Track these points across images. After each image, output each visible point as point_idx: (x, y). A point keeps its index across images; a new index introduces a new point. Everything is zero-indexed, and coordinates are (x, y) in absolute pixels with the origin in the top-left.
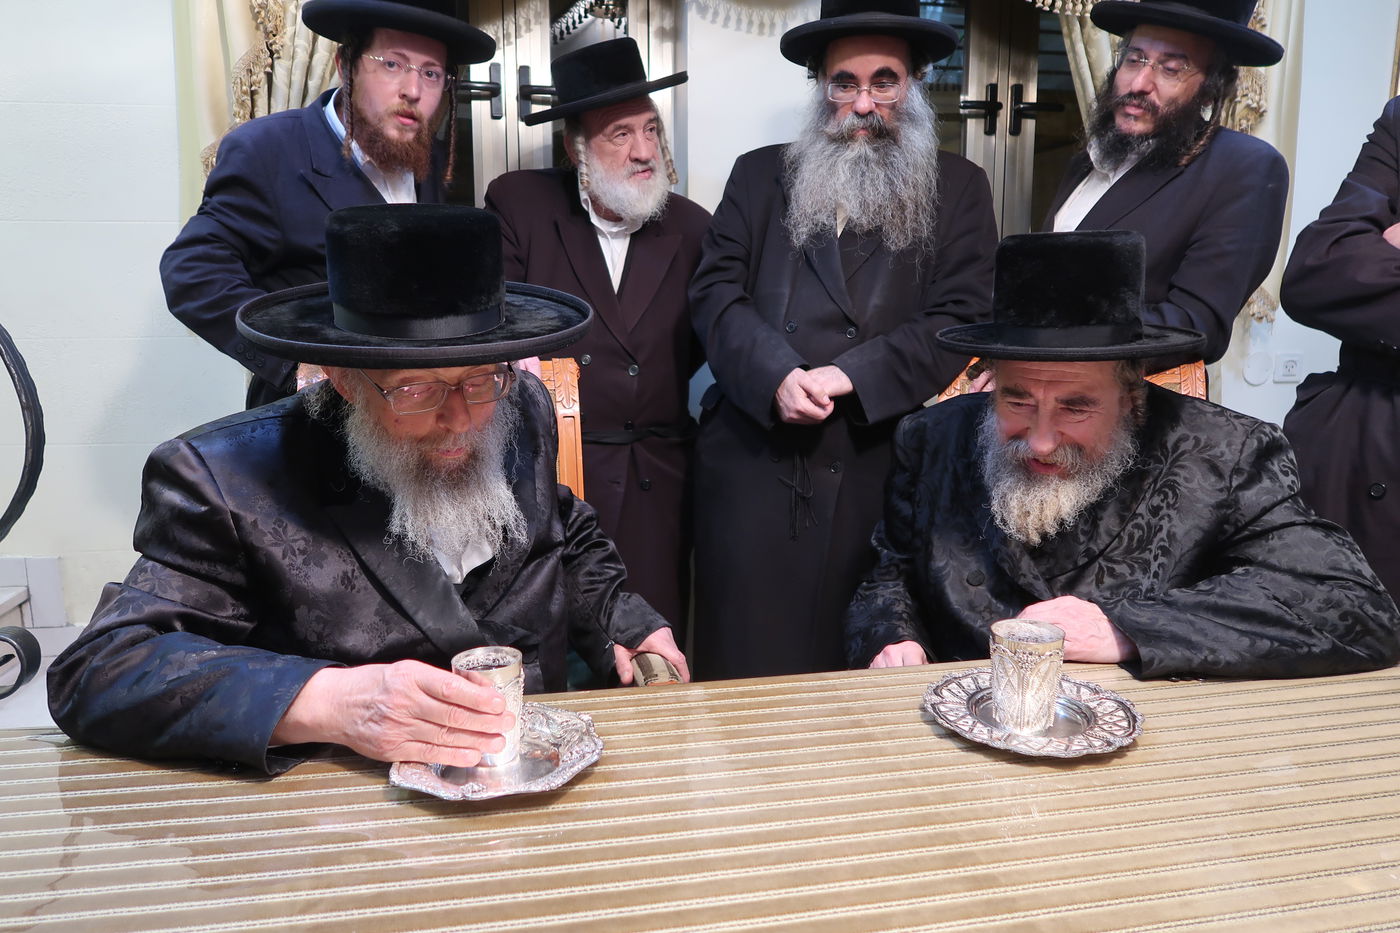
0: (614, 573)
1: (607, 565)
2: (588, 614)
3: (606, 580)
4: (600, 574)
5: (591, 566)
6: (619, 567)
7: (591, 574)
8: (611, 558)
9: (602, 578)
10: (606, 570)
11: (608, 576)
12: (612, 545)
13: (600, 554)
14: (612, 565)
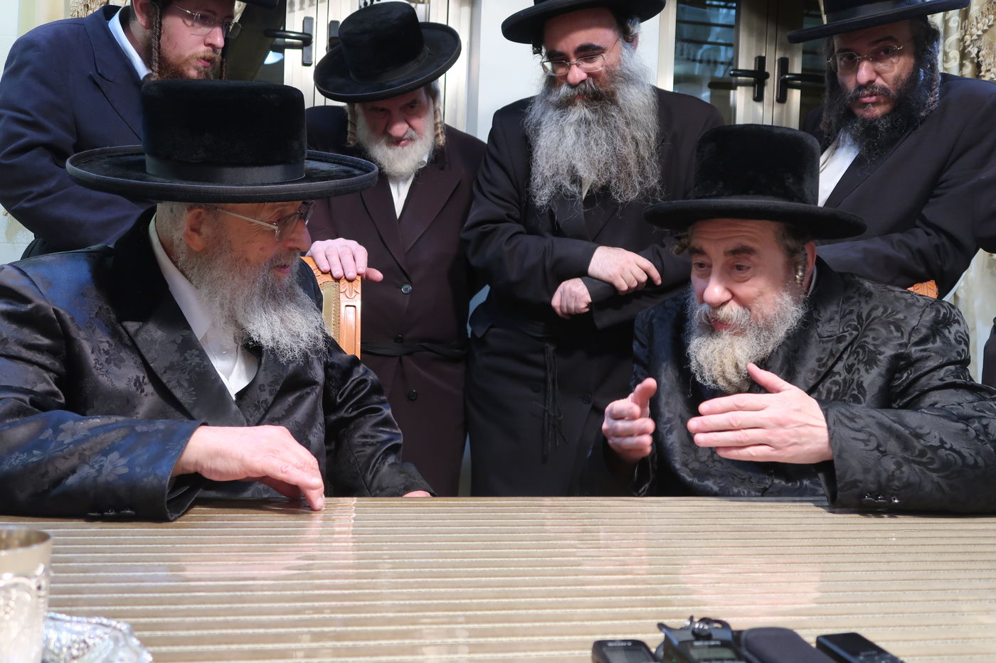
0: (385, 437)
1: (381, 429)
2: (357, 472)
3: (378, 442)
4: (373, 437)
5: (367, 429)
6: (394, 431)
7: (365, 436)
8: (386, 422)
9: (374, 441)
10: (379, 434)
11: (380, 439)
12: (388, 412)
13: (376, 419)
14: (388, 430)
